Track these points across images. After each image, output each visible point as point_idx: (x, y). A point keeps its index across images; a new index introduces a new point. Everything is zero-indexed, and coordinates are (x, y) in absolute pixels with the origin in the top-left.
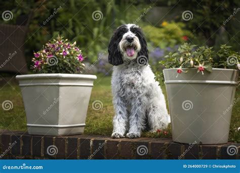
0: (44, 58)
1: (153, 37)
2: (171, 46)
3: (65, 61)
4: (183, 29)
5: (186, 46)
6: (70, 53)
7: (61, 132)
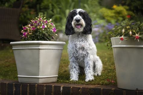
0: (30, 30)
1: (107, 16)
2: (119, 22)
3: (44, 32)
4: (127, 10)
5: (127, 21)
6: (47, 27)
7: (41, 81)
